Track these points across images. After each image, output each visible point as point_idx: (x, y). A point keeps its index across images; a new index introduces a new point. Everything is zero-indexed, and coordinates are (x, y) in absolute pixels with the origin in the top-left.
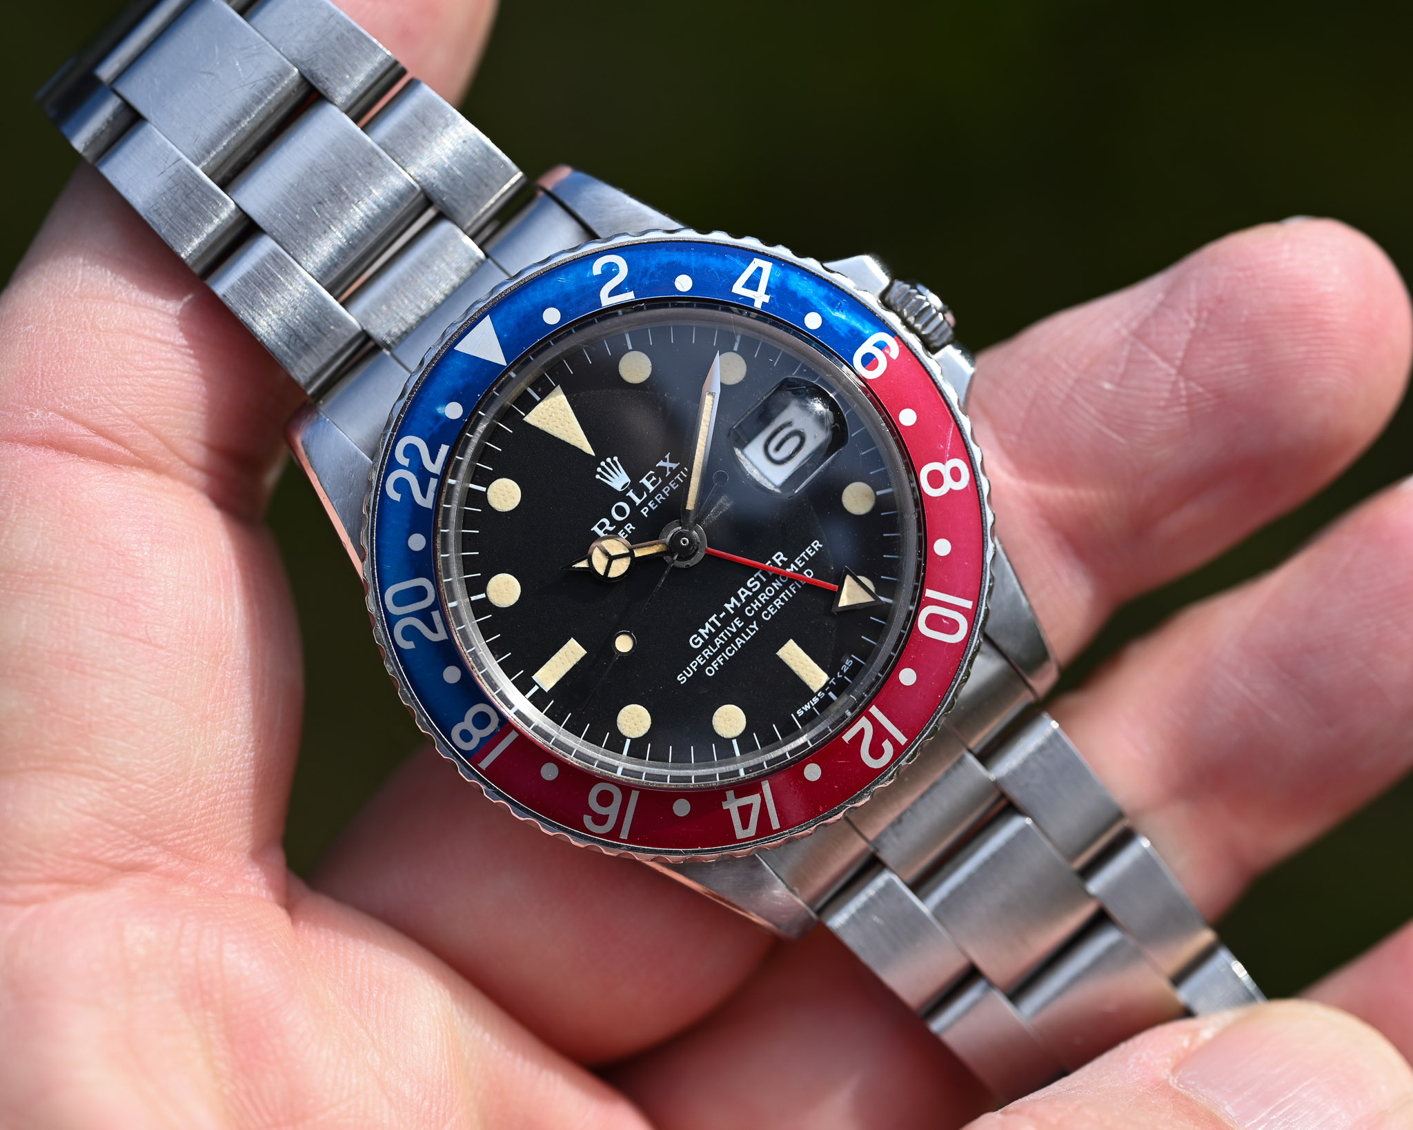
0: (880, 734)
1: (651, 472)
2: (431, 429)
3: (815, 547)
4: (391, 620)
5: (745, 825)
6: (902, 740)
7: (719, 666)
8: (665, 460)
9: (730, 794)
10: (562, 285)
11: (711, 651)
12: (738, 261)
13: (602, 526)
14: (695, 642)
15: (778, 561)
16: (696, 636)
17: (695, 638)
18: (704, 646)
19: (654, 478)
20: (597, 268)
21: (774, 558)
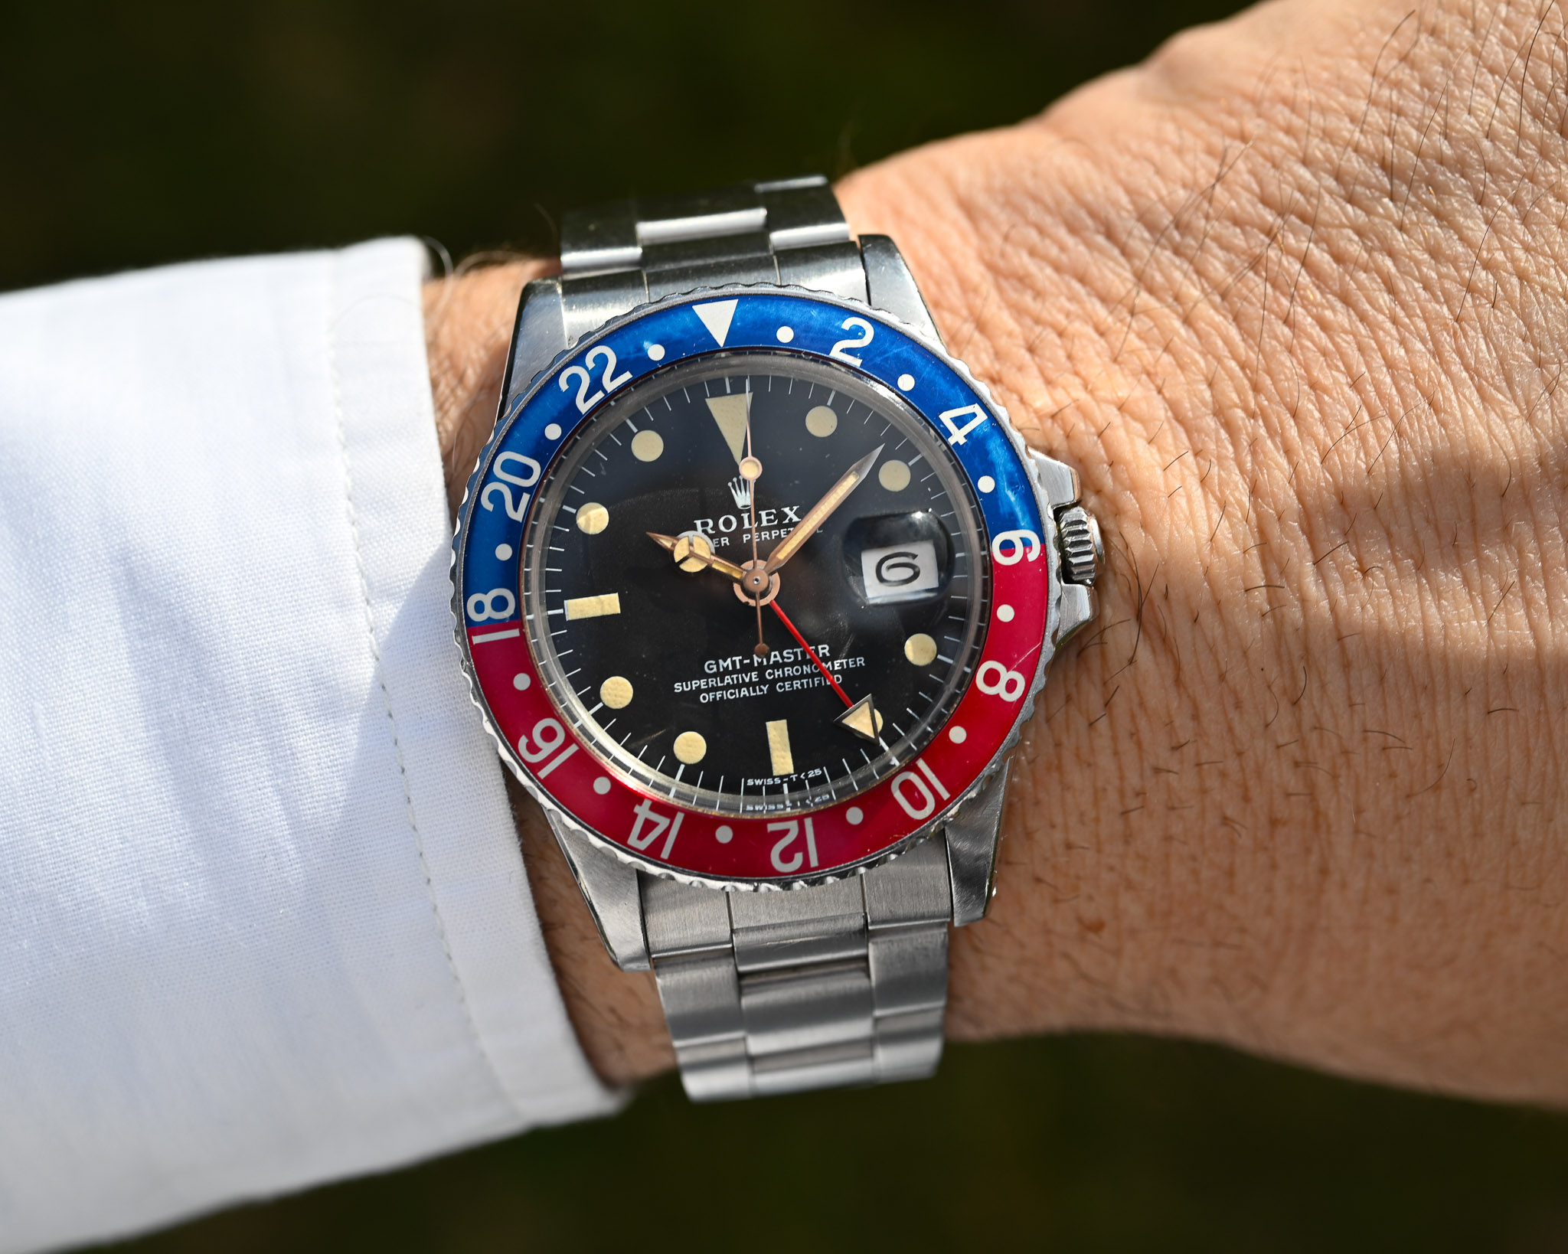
0: (800, 844)
2: (629, 354)
3: (858, 662)
4: (489, 477)
5: (641, 837)
6: (814, 862)
7: (715, 699)
9: (646, 805)
10: (811, 317)
11: (717, 683)
12: (962, 396)
14: (710, 667)
15: (821, 652)
16: (714, 662)
17: (711, 664)
18: (714, 675)
20: (848, 323)
21: (820, 647)
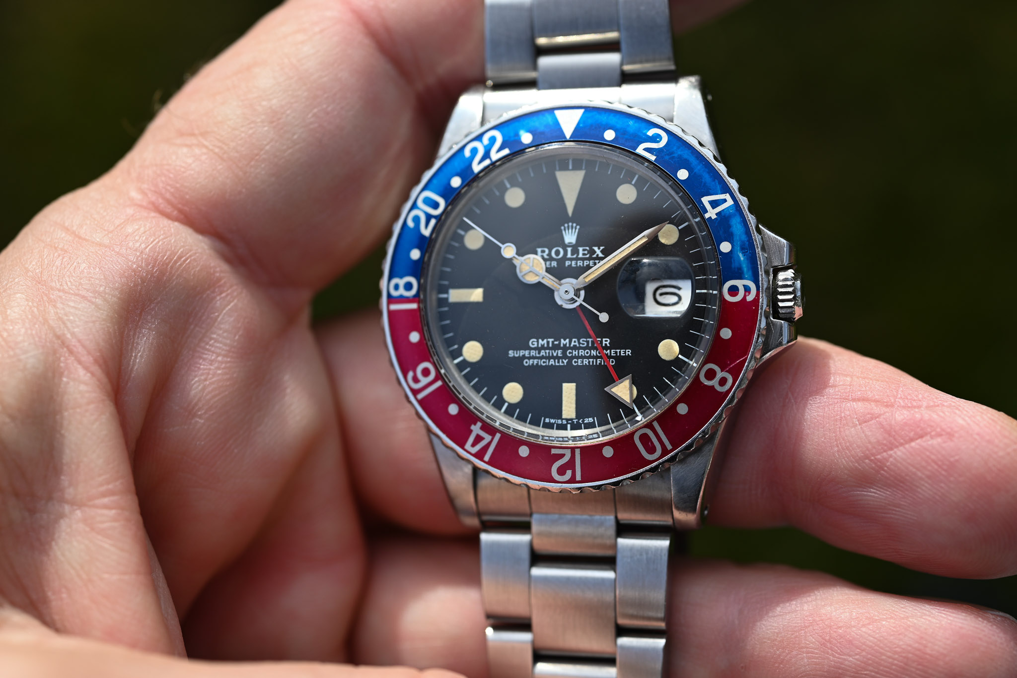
1: (588, 248)
2: (510, 137)
3: (627, 353)
4: (414, 206)
5: (473, 445)
6: (578, 477)
7: (533, 364)
8: (599, 249)
9: (479, 424)
10: (629, 126)
11: (536, 354)
12: (719, 187)
13: (543, 252)
14: (533, 343)
15: (604, 343)
16: (535, 340)
18: (535, 349)
19: (586, 252)
20: (651, 132)
21: (604, 339)
